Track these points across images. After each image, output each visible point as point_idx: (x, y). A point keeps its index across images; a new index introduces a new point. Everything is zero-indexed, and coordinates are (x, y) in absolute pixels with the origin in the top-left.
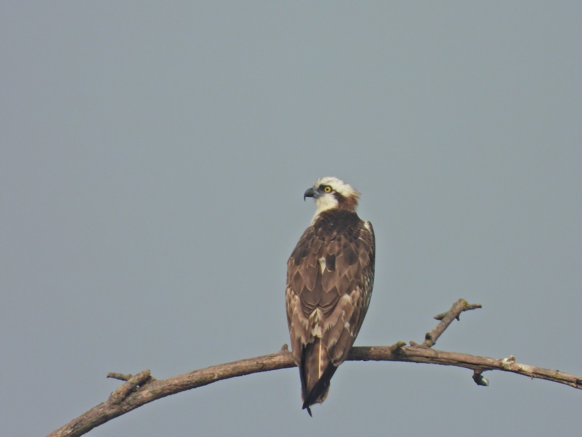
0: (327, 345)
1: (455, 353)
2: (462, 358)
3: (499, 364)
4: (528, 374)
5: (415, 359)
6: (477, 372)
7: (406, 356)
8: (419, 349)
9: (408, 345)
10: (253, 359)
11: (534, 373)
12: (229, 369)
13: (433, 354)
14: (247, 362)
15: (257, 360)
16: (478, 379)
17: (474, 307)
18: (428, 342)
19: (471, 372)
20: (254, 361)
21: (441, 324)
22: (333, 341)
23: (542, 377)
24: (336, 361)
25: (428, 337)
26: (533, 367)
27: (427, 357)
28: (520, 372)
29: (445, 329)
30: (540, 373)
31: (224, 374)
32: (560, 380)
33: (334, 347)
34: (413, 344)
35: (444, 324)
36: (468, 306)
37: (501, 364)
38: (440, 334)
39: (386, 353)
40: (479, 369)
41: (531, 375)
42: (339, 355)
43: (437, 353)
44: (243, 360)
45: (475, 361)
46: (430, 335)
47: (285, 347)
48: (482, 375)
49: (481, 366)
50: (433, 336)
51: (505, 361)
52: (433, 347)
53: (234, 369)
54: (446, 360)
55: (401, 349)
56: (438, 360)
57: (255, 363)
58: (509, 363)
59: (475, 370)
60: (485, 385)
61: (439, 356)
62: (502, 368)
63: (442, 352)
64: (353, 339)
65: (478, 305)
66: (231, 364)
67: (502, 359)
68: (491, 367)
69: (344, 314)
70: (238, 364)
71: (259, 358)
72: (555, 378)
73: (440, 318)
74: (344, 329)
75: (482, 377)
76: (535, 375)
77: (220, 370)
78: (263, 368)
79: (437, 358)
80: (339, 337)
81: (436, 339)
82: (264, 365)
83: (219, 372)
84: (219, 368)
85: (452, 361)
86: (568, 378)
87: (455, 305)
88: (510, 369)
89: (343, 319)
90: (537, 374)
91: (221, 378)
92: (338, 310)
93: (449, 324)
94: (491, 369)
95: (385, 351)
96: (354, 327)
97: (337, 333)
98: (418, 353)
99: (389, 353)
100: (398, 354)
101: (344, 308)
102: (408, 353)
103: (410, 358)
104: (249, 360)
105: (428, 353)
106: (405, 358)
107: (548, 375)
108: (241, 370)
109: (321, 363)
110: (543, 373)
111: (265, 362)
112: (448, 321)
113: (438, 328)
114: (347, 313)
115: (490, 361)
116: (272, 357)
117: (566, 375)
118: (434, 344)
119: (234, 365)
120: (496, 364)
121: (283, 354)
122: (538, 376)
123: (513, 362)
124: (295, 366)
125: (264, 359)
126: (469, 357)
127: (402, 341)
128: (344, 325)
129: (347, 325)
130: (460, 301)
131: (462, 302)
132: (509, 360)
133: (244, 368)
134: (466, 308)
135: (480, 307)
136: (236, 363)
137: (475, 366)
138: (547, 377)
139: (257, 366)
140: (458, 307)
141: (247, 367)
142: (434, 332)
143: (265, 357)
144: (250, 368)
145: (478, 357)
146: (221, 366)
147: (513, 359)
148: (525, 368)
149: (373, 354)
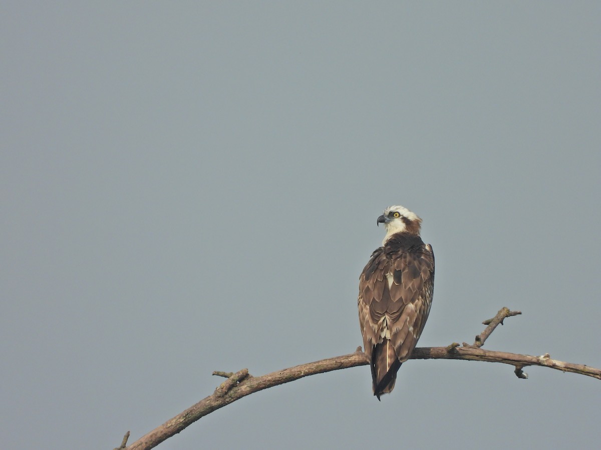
0: (395, 345)
1: (500, 352)
2: (506, 356)
3: (536, 360)
4: (561, 368)
5: (467, 357)
6: (519, 368)
7: (460, 355)
8: (471, 349)
9: (462, 345)
10: (332, 359)
11: (565, 367)
12: (314, 367)
13: (482, 353)
14: (328, 361)
15: (336, 360)
16: (519, 374)
17: (515, 314)
18: (478, 343)
19: (513, 368)
20: (333, 361)
21: (488, 327)
22: (399, 342)
23: (572, 370)
24: (401, 359)
25: (478, 339)
26: (565, 363)
27: (477, 356)
28: (554, 366)
29: (491, 332)
30: (571, 367)
31: (309, 371)
32: (588, 373)
33: (400, 347)
34: (465, 345)
35: (490, 328)
36: (510, 313)
37: (538, 360)
38: (487, 336)
39: (443, 352)
40: (520, 365)
41: (563, 369)
42: (404, 353)
43: (485, 352)
44: (324, 360)
45: (516, 358)
46: (479, 337)
47: (360, 349)
48: (522, 370)
49: (521, 363)
50: (482, 338)
51: (542, 358)
52: (482, 347)
53: (317, 367)
54: (493, 358)
55: (456, 349)
56: (486, 357)
57: (334, 362)
58: (545, 359)
59: (516, 365)
60: (525, 378)
61: (487, 354)
62: (539, 363)
63: (489, 351)
64: (416, 341)
65: (518, 312)
66: (315, 363)
67: (540, 356)
68: (530, 363)
69: (408, 320)
70: (320, 363)
71: (338, 358)
72: (583, 372)
73: (487, 323)
74: (409, 332)
75: (522, 372)
76: (566, 370)
77: (305, 368)
78: (341, 366)
79: (485, 356)
80: (405, 338)
81: (484, 341)
82: (342, 363)
83: (305, 370)
84: (305, 367)
85: (497, 359)
86: (594, 371)
87: (500, 312)
88: (546, 364)
89: (407, 324)
90: (568, 368)
91: (307, 374)
92: (404, 317)
93: (495, 328)
94: (530, 365)
95: (442, 351)
96: (416, 330)
97: (403, 335)
98: (470, 352)
99: (445, 352)
100: (453, 353)
101: (409, 315)
102: (461, 352)
103: (463, 357)
104: (330, 360)
105: (477, 352)
106: (459, 357)
107: (578, 368)
108: (322, 368)
109: (388, 361)
110: (573, 368)
111: (343, 361)
112: (494, 325)
113: (485, 331)
114: (411, 319)
115: (529, 358)
116: (348, 357)
117: (592, 369)
118: (482, 345)
119: (317, 364)
120: (534, 360)
121: (358, 355)
122: (569, 370)
123: (548, 358)
124: (367, 363)
125: (342, 359)
126: (511, 355)
127: (456, 342)
128: (408, 329)
129: (411, 329)
130: (504, 308)
131: (506, 310)
132: (545, 357)
133: (325, 366)
134: (509, 314)
135: (520, 313)
136: (319, 362)
137: (516, 362)
138: (577, 371)
139: (336, 365)
140: (502, 314)
141: (327, 365)
142: (483, 334)
143: (342, 357)
144: (330, 366)
145: (519, 355)
146: (306, 365)
147: (548, 356)
148: (558, 363)
149: (432, 353)
